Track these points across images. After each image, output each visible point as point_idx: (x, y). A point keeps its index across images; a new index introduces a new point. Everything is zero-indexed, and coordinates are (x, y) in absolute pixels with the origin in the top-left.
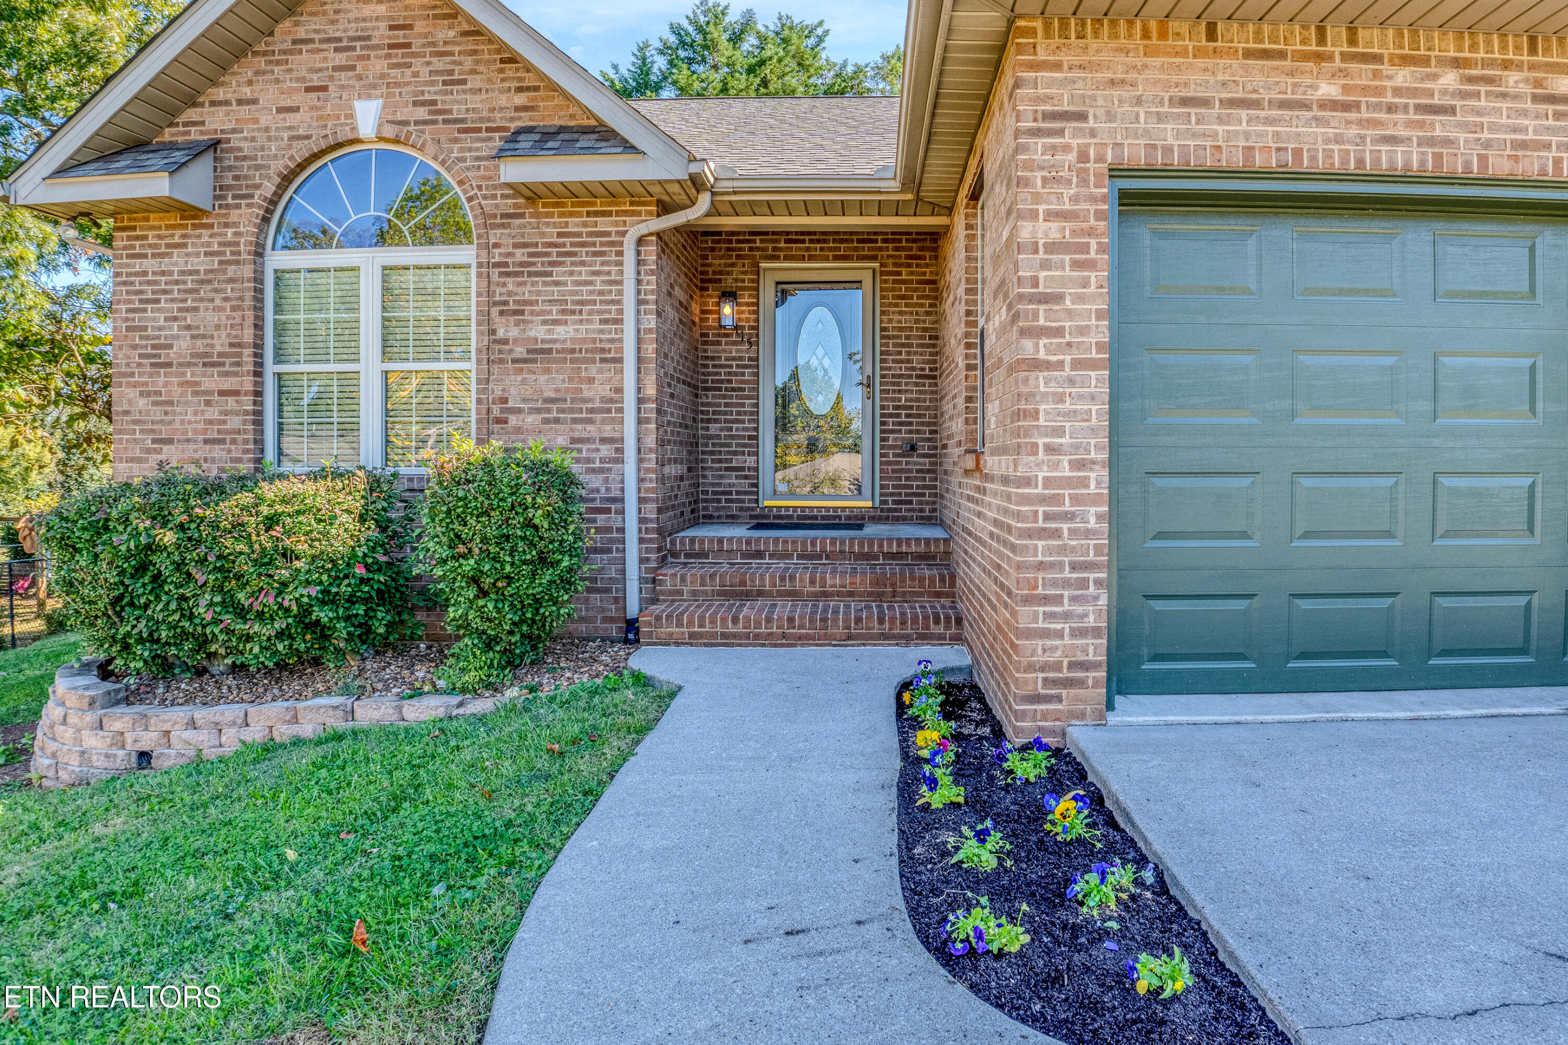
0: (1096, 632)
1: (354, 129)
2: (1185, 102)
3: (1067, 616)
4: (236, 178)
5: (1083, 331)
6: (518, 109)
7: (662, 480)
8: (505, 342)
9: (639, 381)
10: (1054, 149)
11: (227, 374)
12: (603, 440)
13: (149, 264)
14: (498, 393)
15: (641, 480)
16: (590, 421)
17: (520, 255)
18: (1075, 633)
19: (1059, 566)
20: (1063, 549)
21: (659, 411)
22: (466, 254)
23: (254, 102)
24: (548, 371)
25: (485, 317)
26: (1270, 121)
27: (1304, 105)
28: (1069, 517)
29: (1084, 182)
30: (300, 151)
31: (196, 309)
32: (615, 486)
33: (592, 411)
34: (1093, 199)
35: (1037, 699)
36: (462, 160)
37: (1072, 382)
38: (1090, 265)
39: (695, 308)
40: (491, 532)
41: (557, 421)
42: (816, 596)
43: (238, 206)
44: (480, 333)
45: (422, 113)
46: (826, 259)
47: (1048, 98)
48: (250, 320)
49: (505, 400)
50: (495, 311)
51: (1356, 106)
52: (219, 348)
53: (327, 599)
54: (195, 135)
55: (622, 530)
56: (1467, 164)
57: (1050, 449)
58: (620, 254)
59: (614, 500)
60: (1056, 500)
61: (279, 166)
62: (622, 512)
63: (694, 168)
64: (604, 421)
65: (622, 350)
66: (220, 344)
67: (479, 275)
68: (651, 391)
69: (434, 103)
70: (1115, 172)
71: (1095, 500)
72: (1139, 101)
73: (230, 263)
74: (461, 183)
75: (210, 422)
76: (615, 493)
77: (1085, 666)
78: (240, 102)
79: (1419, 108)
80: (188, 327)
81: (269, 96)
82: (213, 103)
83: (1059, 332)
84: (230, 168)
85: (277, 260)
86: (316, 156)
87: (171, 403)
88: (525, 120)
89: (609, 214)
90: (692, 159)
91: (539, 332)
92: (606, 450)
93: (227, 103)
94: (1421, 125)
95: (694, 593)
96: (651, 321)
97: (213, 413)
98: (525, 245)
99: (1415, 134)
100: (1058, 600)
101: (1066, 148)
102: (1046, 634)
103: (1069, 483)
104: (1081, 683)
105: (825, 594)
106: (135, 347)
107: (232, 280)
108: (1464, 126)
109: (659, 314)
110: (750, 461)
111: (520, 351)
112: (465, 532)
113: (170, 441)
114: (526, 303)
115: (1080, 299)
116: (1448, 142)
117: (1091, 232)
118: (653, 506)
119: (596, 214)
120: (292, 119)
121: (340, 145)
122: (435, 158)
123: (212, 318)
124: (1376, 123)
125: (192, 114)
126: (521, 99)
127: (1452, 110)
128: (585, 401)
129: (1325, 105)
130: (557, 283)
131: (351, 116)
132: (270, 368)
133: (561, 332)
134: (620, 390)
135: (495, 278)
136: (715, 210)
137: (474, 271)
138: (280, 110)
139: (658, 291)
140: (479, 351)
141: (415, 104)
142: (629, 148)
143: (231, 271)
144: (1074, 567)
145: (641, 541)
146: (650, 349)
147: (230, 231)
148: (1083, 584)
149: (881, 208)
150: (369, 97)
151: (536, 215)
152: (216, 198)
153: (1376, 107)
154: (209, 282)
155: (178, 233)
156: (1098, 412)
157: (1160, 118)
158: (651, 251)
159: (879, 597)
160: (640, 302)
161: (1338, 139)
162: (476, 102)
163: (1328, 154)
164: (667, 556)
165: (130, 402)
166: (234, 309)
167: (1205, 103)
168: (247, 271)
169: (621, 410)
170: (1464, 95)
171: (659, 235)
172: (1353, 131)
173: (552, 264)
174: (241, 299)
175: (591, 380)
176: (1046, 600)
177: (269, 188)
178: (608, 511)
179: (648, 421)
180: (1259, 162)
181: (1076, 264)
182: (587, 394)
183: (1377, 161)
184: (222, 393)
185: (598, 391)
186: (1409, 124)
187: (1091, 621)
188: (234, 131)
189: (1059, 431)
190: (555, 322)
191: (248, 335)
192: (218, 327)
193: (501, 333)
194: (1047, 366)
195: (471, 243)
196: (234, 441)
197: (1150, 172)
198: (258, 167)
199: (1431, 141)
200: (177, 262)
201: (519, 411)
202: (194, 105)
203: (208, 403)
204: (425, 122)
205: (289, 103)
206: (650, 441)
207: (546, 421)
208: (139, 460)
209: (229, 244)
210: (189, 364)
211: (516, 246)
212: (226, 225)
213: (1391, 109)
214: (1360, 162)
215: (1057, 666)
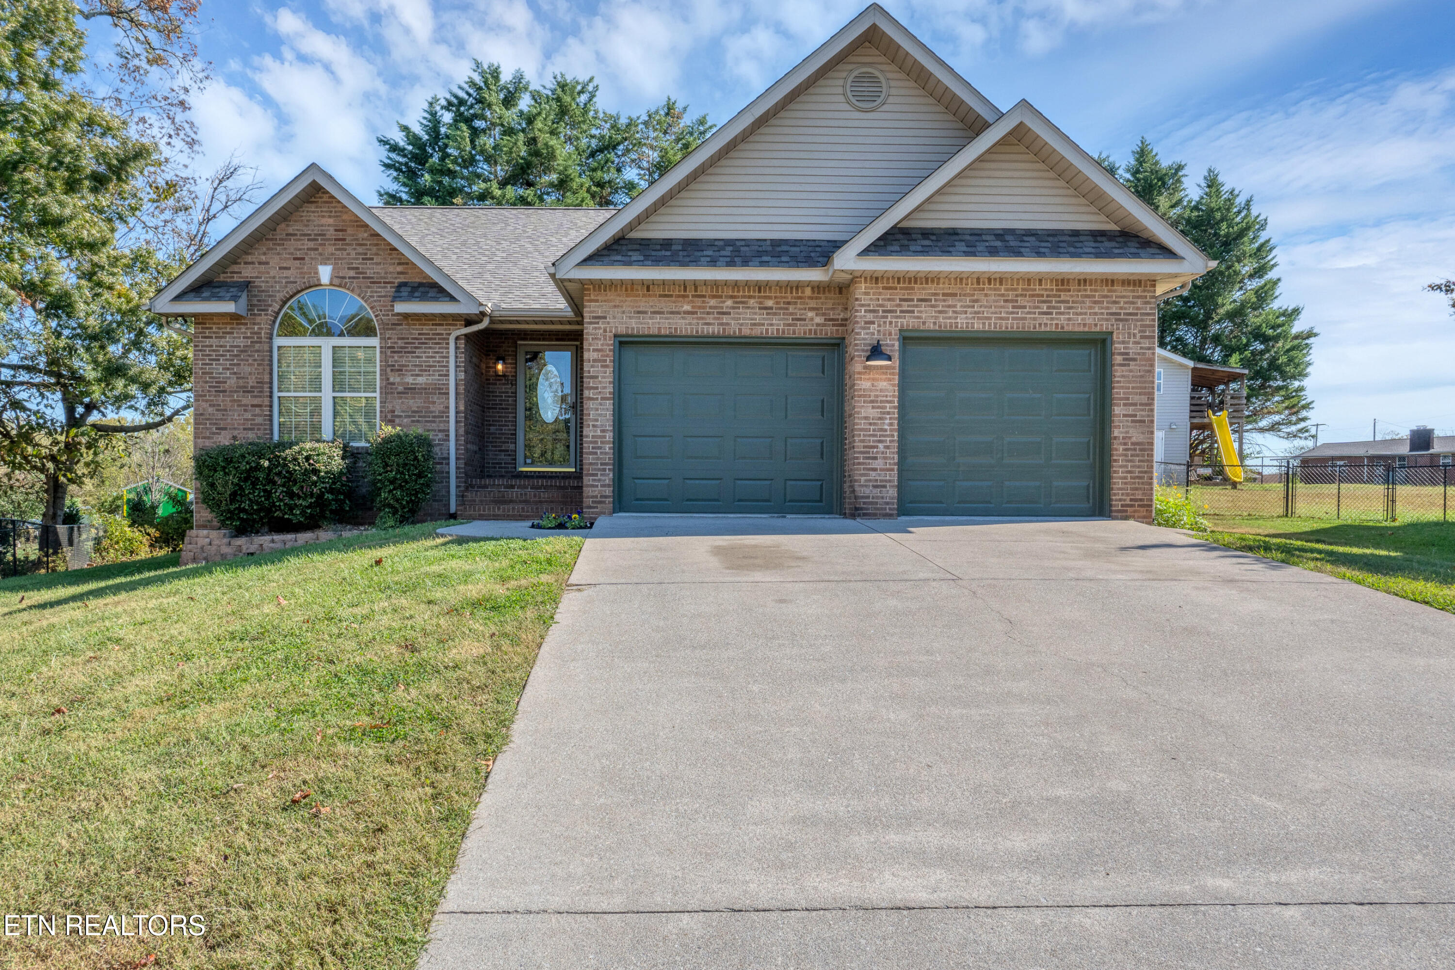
0: (609, 486)
1: (319, 280)
2: (639, 312)
3: (599, 480)
4: (259, 301)
5: (605, 388)
6: (399, 273)
7: (467, 450)
8: (393, 384)
9: (457, 403)
10: (595, 328)
11: (256, 397)
12: (440, 431)
13: (214, 342)
14: (390, 408)
15: (457, 449)
16: (434, 422)
17: (400, 343)
18: (602, 486)
19: (597, 464)
20: (598, 459)
21: (465, 417)
22: (374, 342)
23: (267, 263)
24: (414, 398)
25: (383, 372)
26: (667, 319)
27: (678, 313)
28: (600, 448)
29: (605, 339)
30: (291, 288)
31: (239, 365)
32: (445, 452)
33: (434, 417)
34: (608, 345)
35: (590, 507)
36: (372, 297)
37: (601, 404)
38: (607, 366)
39: (483, 366)
40: (401, 461)
41: (418, 421)
42: (536, 503)
43: (260, 315)
44: (381, 380)
45: (352, 273)
46: (551, 340)
47: (593, 312)
48: (267, 371)
49: (393, 412)
50: (389, 369)
51: (696, 313)
52: (251, 384)
53: (331, 491)
54: (236, 278)
55: (448, 473)
56: (735, 332)
57: (594, 426)
58: (448, 344)
59: (444, 459)
60: (596, 442)
61: (280, 296)
62: (448, 464)
63: (481, 309)
64: (440, 422)
65: (448, 389)
66: (252, 382)
67: (381, 352)
68: (462, 408)
69: (358, 268)
70: (615, 336)
71: (608, 442)
72: (623, 312)
73: (257, 342)
74: (372, 308)
75: (247, 420)
76: (445, 455)
77: (606, 497)
78: (260, 263)
79: (718, 313)
80: (235, 373)
81: (275, 261)
82: (246, 263)
83: (597, 388)
84: (256, 296)
85: (279, 341)
86: (299, 292)
87: (226, 410)
88: (402, 279)
89: (442, 325)
90: (481, 305)
91: (410, 380)
92: (441, 435)
93: (253, 263)
94: (718, 319)
95: (481, 501)
96: (462, 376)
97: (248, 416)
98: (403, 339)
99: (716, 322)
100: (596, 475)
101: (600, 328)
102: (593, 486)
103: (600, 437)
104: (604, 502)
105: (541, 502)
106: (207, 382)
107: (258, 351)
108: (733, 319)
109: (465, 372)
110: (512, 447)
111: (401, 388)
112: (390, 462)
113: (225, 429)
114: (403, 366)
115: (603, 377)
116: (728, 324)
117: (607, 356)
118: (462, 461)
119: (436, 325)
120: (286, 273)
121: (311, 287)
122: (359, 295)
123: (248, 369)
124: (703, 318)
125: (235, 268)
126: (400, 269)
127: (729, 313)
128: (432, 412)
129: (688, 313)
130: (418, 357)
131: (317, 273)
132: (276, 394)
133: (420, 380)
134: (448, 407)
135: (389, 354)
136: (492, 322)
137: (378, 350)
138: (280, 268)
139: (465, 362)
140: (381, 388)
141: (349, 268)
142: (453, 299)
143: (257, 346)
144: (602, 464)
145: (457, 477)
146: (462, 388)
147: (256, 327)
148: (604, 470)
149: (570, 323)
150: (326, 264)
151: (408, 324)
152: (249, 310)
153: (703, 313)
154: (246, 351)
155: (229, 327)
156: (609, 414)
157: (630, 318)
158: (462, 343)
159: (565, 503)
160: (457, 367)
161: (690, 324)
162: (378, 269)
163: (686, 329)
164: (469, 487)
165: (204, 409)
166: (259, 365)
167: (645, 313)
168: (266, 347)
169: (448, 417)
170: (734, 308)
171: (465, 335)
172: (695, 321)
173: (416, 348)
174: (263, 360)
175: (434, 403)
176: (593, 475)
177: (276, 307)
178: (441, 464)
179: (460, 422)
180: (663, 332)
181: (602, 366)
182: (432, 409)
183: (703, 332)
184: (253, 406)
185: (437, 408)
186: (715, 318)
187: (607, 482)
188: (257, 277)
189: (597, 420)
190: (417, 375)
191: (266, 378)
192: (250, 374)
193: (392, 380)
194: (592, 399)
195: (376, 335)
196: (259, 429)
197: (628, 336)
198: (270, 296)
199: (722, 324)
200: (228, 341)
201: (400, 416)
202: (236, 263)
203: (245, 411)
204: (354, 278)
205: (285, 265)
206: (462, 431)
207: (413, 421)
208: (209, 438)
209: (256, 333)
210: (236, 392)
211: (399, 339)
212: (254, 324)
213: (708, 313)
214: (697, 332)
215: (596, 497)
